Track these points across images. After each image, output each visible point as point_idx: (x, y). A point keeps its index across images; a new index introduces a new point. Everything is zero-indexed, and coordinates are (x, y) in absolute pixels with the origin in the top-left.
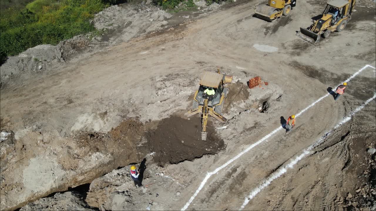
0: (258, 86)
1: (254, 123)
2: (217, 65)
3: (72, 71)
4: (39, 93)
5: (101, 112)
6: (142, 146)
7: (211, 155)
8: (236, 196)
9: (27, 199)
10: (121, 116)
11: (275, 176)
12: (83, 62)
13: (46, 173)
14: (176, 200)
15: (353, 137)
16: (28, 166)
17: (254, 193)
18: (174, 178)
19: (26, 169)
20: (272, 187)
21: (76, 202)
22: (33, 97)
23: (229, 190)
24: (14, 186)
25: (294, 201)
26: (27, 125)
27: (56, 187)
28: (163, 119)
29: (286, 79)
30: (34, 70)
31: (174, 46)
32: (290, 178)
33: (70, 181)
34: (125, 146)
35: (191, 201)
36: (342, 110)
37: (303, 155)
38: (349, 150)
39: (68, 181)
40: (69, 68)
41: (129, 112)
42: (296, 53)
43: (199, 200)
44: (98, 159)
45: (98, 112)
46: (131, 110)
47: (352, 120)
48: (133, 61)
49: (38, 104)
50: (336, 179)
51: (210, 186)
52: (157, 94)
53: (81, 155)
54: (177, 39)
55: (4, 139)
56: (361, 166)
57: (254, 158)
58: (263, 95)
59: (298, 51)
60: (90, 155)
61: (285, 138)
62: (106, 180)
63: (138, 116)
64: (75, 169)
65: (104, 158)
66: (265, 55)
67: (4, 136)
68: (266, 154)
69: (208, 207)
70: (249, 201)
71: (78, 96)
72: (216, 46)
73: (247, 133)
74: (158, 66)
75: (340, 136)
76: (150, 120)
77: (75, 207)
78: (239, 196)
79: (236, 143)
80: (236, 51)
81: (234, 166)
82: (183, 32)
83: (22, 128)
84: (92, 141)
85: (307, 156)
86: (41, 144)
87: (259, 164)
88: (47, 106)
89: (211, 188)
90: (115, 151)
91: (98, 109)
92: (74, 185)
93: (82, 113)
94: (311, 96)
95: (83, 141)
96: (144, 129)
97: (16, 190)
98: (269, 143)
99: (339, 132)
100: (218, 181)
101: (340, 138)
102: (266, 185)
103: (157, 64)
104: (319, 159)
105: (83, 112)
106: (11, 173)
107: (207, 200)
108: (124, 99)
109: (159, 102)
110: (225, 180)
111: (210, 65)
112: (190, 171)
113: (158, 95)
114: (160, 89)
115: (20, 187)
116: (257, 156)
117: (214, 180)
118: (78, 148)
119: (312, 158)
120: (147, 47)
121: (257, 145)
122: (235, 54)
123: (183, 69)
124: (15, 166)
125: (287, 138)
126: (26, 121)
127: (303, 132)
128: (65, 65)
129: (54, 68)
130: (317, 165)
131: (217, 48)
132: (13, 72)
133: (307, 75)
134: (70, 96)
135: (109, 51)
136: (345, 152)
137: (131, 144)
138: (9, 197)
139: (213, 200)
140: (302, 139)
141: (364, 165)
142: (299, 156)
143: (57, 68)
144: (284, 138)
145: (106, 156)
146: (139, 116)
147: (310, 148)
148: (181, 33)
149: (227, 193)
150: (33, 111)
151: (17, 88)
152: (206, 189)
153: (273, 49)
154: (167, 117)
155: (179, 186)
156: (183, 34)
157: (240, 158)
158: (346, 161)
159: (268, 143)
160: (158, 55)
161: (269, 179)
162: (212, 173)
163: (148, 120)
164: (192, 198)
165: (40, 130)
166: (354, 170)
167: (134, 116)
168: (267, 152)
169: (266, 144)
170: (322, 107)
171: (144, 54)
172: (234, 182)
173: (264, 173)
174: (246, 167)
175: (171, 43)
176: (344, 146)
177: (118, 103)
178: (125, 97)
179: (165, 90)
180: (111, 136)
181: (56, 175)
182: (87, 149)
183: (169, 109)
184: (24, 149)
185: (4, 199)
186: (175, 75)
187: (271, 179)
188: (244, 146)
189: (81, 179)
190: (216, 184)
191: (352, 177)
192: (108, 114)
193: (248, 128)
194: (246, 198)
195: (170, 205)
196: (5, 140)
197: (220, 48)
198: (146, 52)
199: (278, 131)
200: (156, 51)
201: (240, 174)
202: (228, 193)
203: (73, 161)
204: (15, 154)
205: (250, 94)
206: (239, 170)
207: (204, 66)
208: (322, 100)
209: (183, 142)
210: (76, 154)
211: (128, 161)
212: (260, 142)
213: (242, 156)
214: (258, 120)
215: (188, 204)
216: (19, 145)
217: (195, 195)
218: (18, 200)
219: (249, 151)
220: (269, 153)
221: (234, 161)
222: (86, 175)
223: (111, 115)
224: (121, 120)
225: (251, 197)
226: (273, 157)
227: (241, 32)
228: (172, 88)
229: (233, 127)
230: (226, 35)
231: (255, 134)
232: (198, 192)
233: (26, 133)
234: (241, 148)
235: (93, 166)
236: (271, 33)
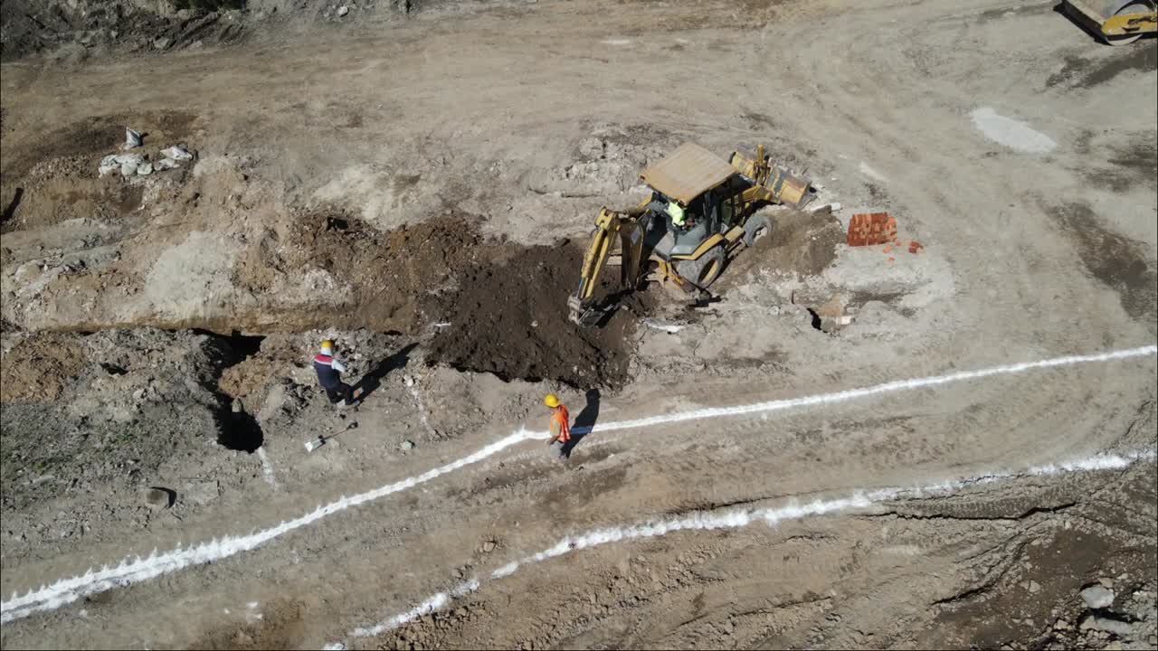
0: (883, 246)
1: (768, 350)
2: (802, 139)
3: (409, 41)
4: (302, 78)
5: (406, 173)
6: (438, 295)
7: (564, 387)
8: (548, 522)
9: (135, 319)
10: (444, 200)
11: (697, 522)
12: (445, 25)
13: (200, 277)
14: (391, 458)
15: (1068, 526)
16: (177, 244)
17: (598, 538)
18: (425, 404)
19: (169, 251)
20: (661, 545)
21: (195, 363)
22: (286, 84)
23: (541, 499)
24: (126, 279)
25: (695, 613)
26: (233, 149)
27: (205, 318)
28: (535, 246)
29: (997, 254)
30: (325, 15)
31: (714, 47)
32: (741, 548)
33: (238, 315)
34: (395, 280)
35: (422, 478)
36: (1118, 425)
37: (839, 505)
38: (1017, 558)
39: (236, 314)
40: (406, 32)
41: (468, 197)
42: (1114, 178)
43: (446, 485)
44: (316, 287)
45: (399, 172)
46: (477, 193)
47: (1125, 471)
48: (573, 57)
49: (286, 104)
50: (885, 619)
51: (502, 465)
52: (567, 169)
53: (289, 263)
54: (743, 27)
55: (170, 164)
56: (1012, 623)
57: (685, 446)
58: (873, 280)
59: (1129, 172)
60: (305, 272)
61: (831, 431)
62: (298, 344)
63: (485, 214)
64: (258, 290)
65: (332, 290)
66: (993, 153)
67: (174, 157)
68: (732, 450)
69: (452, 513)
70: (569, 549)
71: (382, 113)
72: (846, 78)
73: (721, 369)
74: (629, 92)
75: (1027, 504)
76: (504, 237)
77: (184, 374)
78: (556, 525)
79: (664, 385)
80: (899, 114)
81: (607, 444)
82: (774, 8)
83: (219, 153)
84: (327, 237)
85: (853, 512)
86: (232, 205)
87: (684, 469)
88: (301, 117)
89: (502, 470)
90: (365, 283)
91: (404, 164)
92: (249, 329)
93: (363, 159)
94: (1039, 338)
95: (308, 229)
96: (473, 253)
97: (125, 289)
98: (766, 426)
99: (1033, 488)
100: (533, 463)
101: (1020, 510)
102: (648, 532)
103: (632, 85)
104: (884, 536)
105: (365, 157)
106: (140, 247)
107: (464, 494)
108: (479, 157)
109: (557, 194)
110: (552, 469)
111: (780, 133)
112: (480, 404)
113: (568, 175)
114: (584, 159)
115: (136, 285)
116: (695, 446)
117: (522, 456)
118: (289, 242)
119: (864, 524)
120: (637, 26)
121: (724, 417)
122: (887, 119)
123: (693, 120)
124: (153, 235)
125: (834, 435)
126: (237, 139)
127: (904, 437)
128: (402, 21)
129: (373, 22)
130: (860, 552)
131: (845, 87)
132: (279, 6)
133: (1089, 267)
134: (363, 106)
135: (531, 11)
136: (997, 556)
137: (414, 281)
138: (105, 299)
139: (478, 503)
140: (882, 457)
141: (1027, 626)
142: (826, 500)
143: (379, 22)
144: (826, 430)
145: (339, 288)
146: (487, 217)
147: (882, 494)
148: (768, 10)
149: (532, 502)
150: (265, 120)
151: (266, 51)
152: (487, 467)
153: (1037, 142)
154: (550, 243)
155: (424, 429)
156: (773, 13)
157: (643, 431)
158: (975, 587)
159: (762, 423)
160: (653, 58)
161: (672, 520)
162: (531, 435)
163: (498, 235)
164: (434, 473)
165: (251, 170)
166: (975, 624)
167: (476, 212)
168: (736, 448)
169: (752, 425)
170: (1047, 387)
171: (612, 47)
172: (573, 484)
173: (677, 500)
174: (638, 462)
175: (714, 35)
176: (1011, 539)
177: (458, 164)
178: (485, 153)
179: (594, 165)
180: (383, 242)
181: (212, 288)
182: (305, 252)
183: (568, 225)
184: (194, 202)
185: (92, 300)
186: (658, 132)
187: (676, 525)
188: (683, 402)
189: (266, 322)
190: (523, 467)
191: (950, 640)
192: (419, 183)
193: (735, 356)
194: (567, 538)
195: (366, 465)
196: (173, 168)
197: (854, 89)
198: (625, 42)
199: (823, 402)
200: (652, 45)
201: (606, 471)
202: (534, 506)
203: (263, 270)
204: (170, 207)
205: (835, 261)
206: (612, 460)
207: (759, 132)
208: (1068, 363)
209: (534, 324)
210: (278, 256)
211: (389, 321)
212: (741, 410)
213: (651, 427)
214: (787, 345)
215: (410, 483)
216: (189, 191)
217: (447, 469)
218: (118, 314)
219: (685, 423)
220: (741, 455)
221: (620, 430)
222: (279, 316)
223: (424, 189)
224: (435, 211)
225: (582, 543)
226: (744, 470)
227: (966, 54)
228: (616, 167)
229: (693, 337)
230: (906, 53)
231: (745, 381)
232: (459, 464)
233: (220, 165)
234: (667, 403)
235: (301, 302)
236: (1075, 82)
